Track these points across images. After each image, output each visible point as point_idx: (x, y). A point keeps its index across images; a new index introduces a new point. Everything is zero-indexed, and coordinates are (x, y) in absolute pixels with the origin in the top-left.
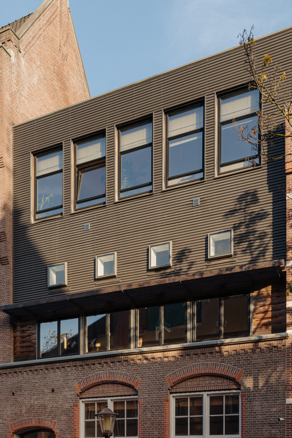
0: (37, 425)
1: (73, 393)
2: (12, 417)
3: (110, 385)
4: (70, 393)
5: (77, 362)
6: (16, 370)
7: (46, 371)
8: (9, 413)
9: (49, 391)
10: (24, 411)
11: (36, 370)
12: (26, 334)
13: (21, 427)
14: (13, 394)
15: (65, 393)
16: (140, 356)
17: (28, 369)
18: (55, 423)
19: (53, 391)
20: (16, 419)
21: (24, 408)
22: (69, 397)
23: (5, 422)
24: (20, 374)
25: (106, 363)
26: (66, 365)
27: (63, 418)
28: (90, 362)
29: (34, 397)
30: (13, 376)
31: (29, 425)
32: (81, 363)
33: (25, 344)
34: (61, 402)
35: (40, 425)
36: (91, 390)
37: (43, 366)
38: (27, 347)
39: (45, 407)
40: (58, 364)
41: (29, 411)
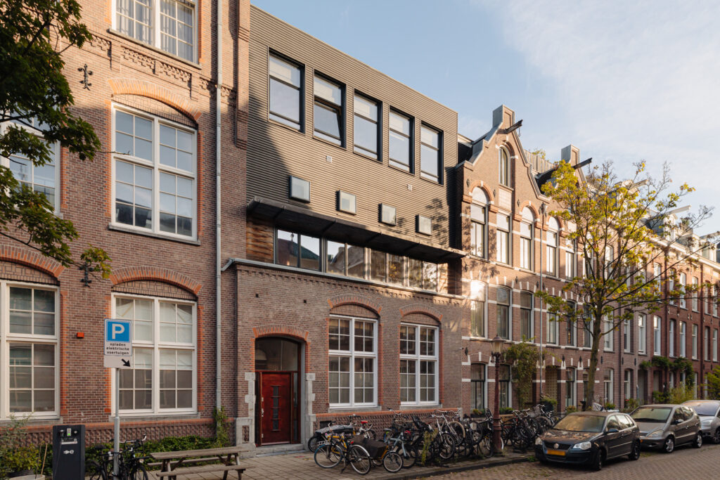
0: (287, 333)
1: (326, 307)
2: (256, 321)
3: (356, 307)
4: (322, 307)
5: (332, 280)
6: (263, 271)
7: (298, 281)
8: (251, 315)
9: (302, 301)
10: (271, 317)
11: (288, 277)
12: (261, 234)
13: (267, 333)
14: (257, 296)
15: (318, 306)
16: (384, 290)
17: (277, 273)
18: (307, 333)
19: (305, 301)
20: (260, 324)
21: (271, 313)
22: (322, 310)
23: (246, 325)
24: (266, 276)
25: (356, 287)
26: (321, 280)
27: (316, 329)
28: (343, 283)
29: (284, 304)
30: (256, 276)
31: (277, 332)
32: (335, 282)
33: (259, 244)
34: (313, 315)
35: (290, 333)
36: (339, 308)
37: (296, 275)
38: (261, 247)
39: (296, 316)
40: (312, 277)
41: (276, 317)
